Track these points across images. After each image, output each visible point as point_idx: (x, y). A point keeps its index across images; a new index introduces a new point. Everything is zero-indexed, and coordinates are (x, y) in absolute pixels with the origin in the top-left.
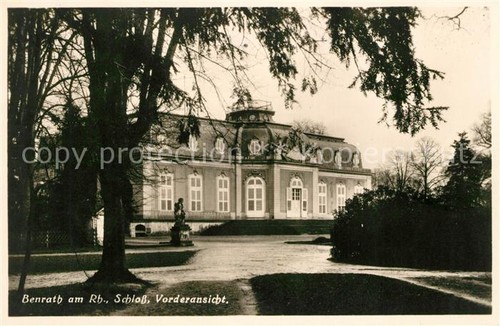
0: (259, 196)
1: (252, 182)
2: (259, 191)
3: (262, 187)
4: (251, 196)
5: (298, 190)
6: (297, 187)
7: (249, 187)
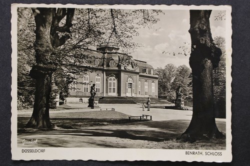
0: (114, 86)
1: (111, 79)
2: (114, 83)
3: (116, 82)
4: (110, 86)
5: (131, 84)
6: (130, 82)
7: (109, 82)
